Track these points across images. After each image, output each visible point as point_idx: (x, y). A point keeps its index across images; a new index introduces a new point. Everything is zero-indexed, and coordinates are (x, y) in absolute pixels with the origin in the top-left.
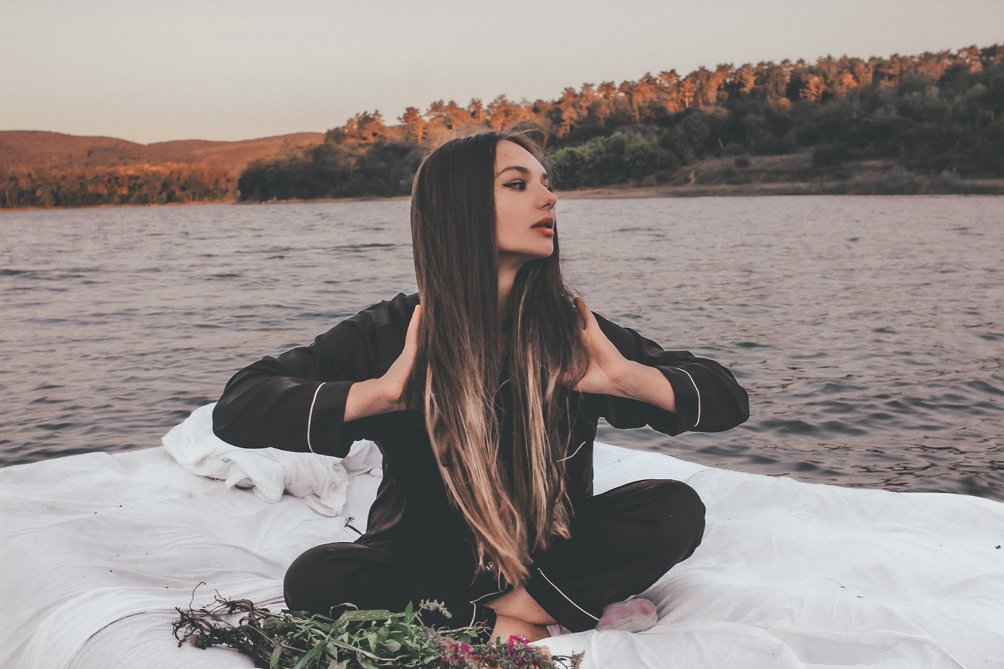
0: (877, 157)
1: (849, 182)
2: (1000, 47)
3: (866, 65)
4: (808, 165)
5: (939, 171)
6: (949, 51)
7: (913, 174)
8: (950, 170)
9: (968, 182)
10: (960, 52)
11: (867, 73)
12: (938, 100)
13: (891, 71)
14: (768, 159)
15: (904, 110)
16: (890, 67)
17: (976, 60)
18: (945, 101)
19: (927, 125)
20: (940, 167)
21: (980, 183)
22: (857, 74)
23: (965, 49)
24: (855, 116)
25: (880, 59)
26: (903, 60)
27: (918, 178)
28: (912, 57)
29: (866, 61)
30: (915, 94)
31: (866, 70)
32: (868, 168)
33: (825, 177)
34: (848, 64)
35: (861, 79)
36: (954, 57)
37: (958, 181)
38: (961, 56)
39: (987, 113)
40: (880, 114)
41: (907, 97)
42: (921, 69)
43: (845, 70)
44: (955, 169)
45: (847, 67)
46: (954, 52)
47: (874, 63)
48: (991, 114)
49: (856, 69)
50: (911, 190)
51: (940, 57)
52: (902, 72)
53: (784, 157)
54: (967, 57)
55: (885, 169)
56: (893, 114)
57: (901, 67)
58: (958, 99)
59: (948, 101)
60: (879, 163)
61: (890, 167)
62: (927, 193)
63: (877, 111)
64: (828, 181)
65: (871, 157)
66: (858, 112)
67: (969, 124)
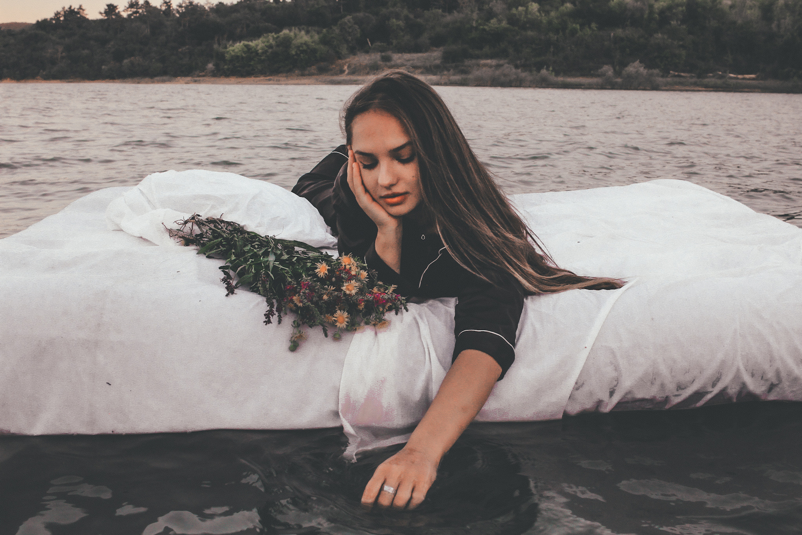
0: (491, 57)
1: (470, 76)
4: (438, 62)
5: (539, 70)
7: (519, 70)
8: (547, 69)
9: (560, 79)
12: (538, 14)
14: (407, 56)
15: (512, 21)
18: (543, 15)
19: (530, 33)
20: (539, 66)
21: (569, 80)
24: (474, 24)
27: (523, 75)
30: (520, 8)
32: (485, 65)
33: (452, 71)
37: (553, 78)
39: (574, 25)
40: (494, 21)
41: (514, 11)
44: (551, 69)
48: (578, 27)
50: (518, 83)
53: (420, 55)
55: (498, 66)
56: (504, 24)
58: (553, 14)
59: (545, 15)
60: (493, 62)
61: (502, 65)
62: (530, 87)
63: (492, 21)
64: (454, 75)
65: (487, 57)
66: (477, 21)
67: (561, 33)
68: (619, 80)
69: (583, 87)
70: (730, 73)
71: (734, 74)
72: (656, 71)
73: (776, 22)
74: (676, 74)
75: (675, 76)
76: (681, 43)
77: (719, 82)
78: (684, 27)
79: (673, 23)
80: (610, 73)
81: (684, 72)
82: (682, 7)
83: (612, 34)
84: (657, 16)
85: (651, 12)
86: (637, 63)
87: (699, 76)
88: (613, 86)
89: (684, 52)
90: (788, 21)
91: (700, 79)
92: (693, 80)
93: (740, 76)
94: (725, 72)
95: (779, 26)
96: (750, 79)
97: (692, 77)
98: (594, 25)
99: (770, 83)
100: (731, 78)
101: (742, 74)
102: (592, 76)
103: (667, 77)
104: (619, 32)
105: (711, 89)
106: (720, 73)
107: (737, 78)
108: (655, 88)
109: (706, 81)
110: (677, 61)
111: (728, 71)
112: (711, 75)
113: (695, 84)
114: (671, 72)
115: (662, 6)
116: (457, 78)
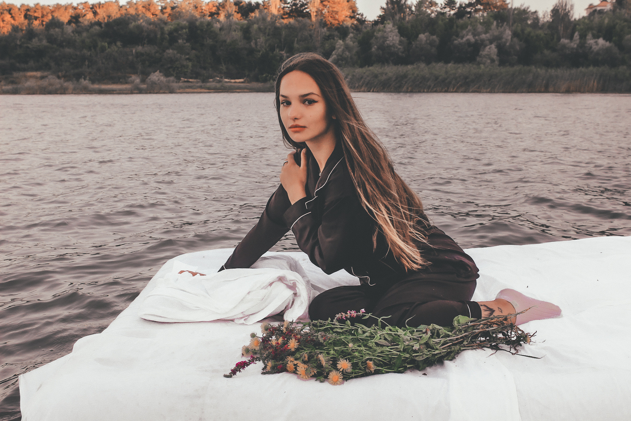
0: (37, 70)
1: (19, 86)
2: (103, 4)
3: (19, 9)
5: (78, 79)
6: (72, 4)
7: (62, 80)
8: (85, 79)
9: (96, 86)
10: (78, 4)
11: (20, 15)
12: (72, 35)
13: (36, 15)
15: (51, 40)
16: (35, 12)
17: (90, 11)
18: (77, 35)
19: (67, 50)
20: (78, 77)
21: (104, 87)
22: (13, 15)
23: (82, 3)
24: (18, 43)
25: (28, 5)
26: (43, 8)
27: (66, 84)
28: (49, 6)
29: (19, 6)
30: (57, 30)
31: (20, 13)
32: (31, 77)
34: (7, 8)
35: (16, 18)
36: (75, 8)
37: (90, 86)
38: (79, 7)
39: (103, 44)
40: (35, 41)
41: (52, 31)
42: (56, 15)
43: (5, 12)
44: (88, 78)
45: (6, 10)
46: (75, 5)
47: (25, 8)
48: (106, 44)
49: (12, 12)
50: (63, 91)
51: (66, 8)
52: (43, 16)
54: (83, 9)
55: (42, 78)
56: (45, 42)
57: (42, 12)
58: (85, 34)
59: (79, 35)
60: (38, 74)
61: (46, 77)
62: (72, 93)
63: (34, 40)
64: (5, 85)
65: (32, 69)
66: (20, 40)
67: (93, 50)
68: (144, 86)
69: (115, 92)
70: (225, 78)
71: (228, 79)
72: (172, 78)
73: (254, 41)
74: (186, 80)
75: (185, 82)
76: (187, 57)
77: (218, 85)
78: (188, 44)
79: (180, 41)
80: (138, 80)
81: (191, 78)
82: (186, 29)
83: (134, 51)
84: (167, 36)
85: (163, 33)
86: (157, 73)
87: (203, 81)
88: (141, 91)
89: (190, 64)
90: (262, 40)
91: (204, 84)
92: (199, 84)
93: (233, 81)
94: (221, 78)
95: (256, 44)
96: (239, 83)
97: (197, 82)
98: (119, 44)
99: (255, 85)
100: (226, 82)
101: (234, 79)
102: (122, 83)
103: (179, 82)
104: (140, 48)
105: (212, 91)
106: (218, 79)
107: (231, 82)
108: (172, 91)
109: (208, 85)
110: (186, 70)
111: (224, 77)
112: (211, 80)
113: (201, 87)
114: (182, 79)
115: (171, 28)
116: (9, 87)
